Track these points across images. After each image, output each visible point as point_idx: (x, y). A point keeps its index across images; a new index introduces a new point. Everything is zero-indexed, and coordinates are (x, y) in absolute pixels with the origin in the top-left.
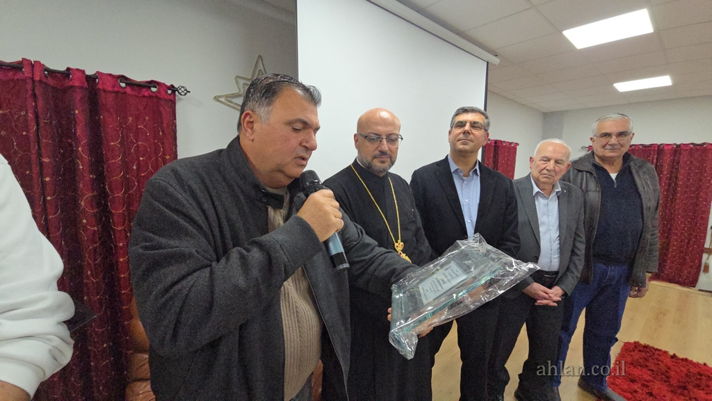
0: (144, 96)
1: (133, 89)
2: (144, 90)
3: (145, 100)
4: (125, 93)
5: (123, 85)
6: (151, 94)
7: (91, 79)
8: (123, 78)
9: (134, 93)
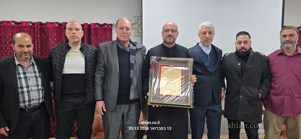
0: (103, 29)
1: (100, 27)
2: (103, 26)
3: (103, 30)
4: (98, 28)
5: (97, 26)
6: (105, 28)
7: (90, 25)
8: (97, 24)
9: (100, 28)
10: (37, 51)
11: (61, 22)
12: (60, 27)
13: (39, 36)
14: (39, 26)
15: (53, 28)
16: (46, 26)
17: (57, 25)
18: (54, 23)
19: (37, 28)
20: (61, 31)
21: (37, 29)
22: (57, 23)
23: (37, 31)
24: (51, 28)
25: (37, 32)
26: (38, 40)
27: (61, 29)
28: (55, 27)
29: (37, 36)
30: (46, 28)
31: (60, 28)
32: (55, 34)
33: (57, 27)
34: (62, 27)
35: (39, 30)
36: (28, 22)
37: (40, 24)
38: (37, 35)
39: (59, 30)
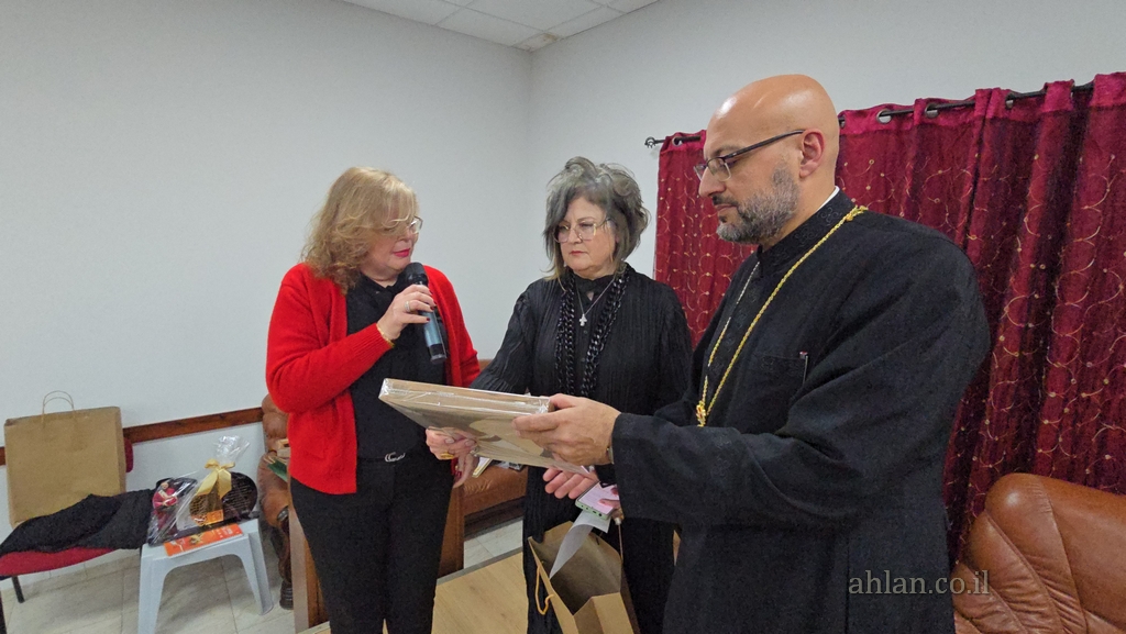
11: (906, 100)
15: (865, 133)
18: (874, 111)
20: (901, 144)
22: (890, 107)
24: (856, 136)
27: (905, 137)
28: (874, 129)
31: (899, 133)
32: (871, 162)
33: (882, 131)
34: (908, 126)
39: (892, 138)
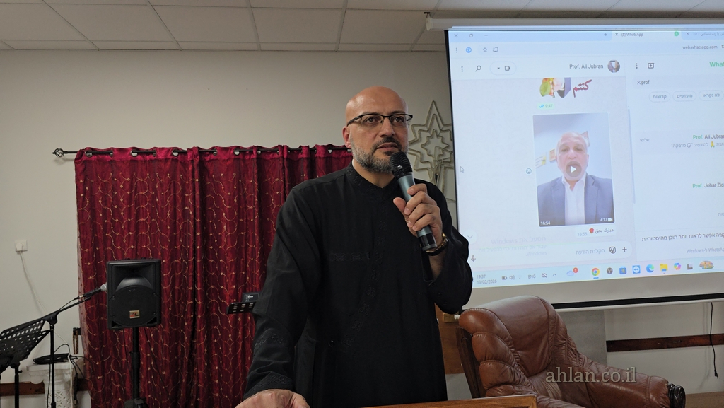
1: (336, 153)
2: (343, 152)
4: (332, 157)
5: (330, 151)
7: (312, 151)
8: (330, 146)
9: (337, 156)
10: (192, 216)
12: (244, 157)
13: (197, 180)
14: (198, 157)
16: (212, 156)
17: (237, 153)
19: (192, 161)
20: (246, 166)
21: (193, 165)
22: (238, 147)
23: (193, 168)
24: (224, 160)
25: (193, 172)
26: (194, 191)
27: (247, 163)
28: (233, 157)
29: (193, 181)
30: (210, 160)
31: (244, 160)
32: (235, 174)
33: (237, 159)
34: (247, 157)
35: (197, 165)
36: (170, 148)
37: (199, 152)
38: (193, 177)
39: (242, 162)
